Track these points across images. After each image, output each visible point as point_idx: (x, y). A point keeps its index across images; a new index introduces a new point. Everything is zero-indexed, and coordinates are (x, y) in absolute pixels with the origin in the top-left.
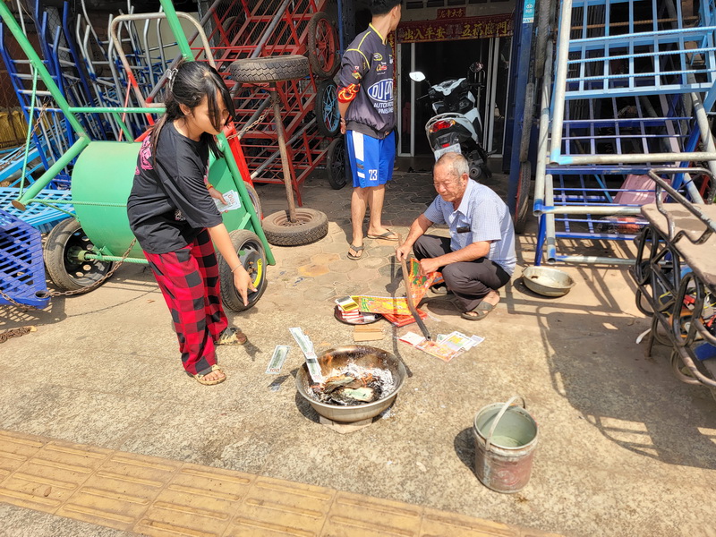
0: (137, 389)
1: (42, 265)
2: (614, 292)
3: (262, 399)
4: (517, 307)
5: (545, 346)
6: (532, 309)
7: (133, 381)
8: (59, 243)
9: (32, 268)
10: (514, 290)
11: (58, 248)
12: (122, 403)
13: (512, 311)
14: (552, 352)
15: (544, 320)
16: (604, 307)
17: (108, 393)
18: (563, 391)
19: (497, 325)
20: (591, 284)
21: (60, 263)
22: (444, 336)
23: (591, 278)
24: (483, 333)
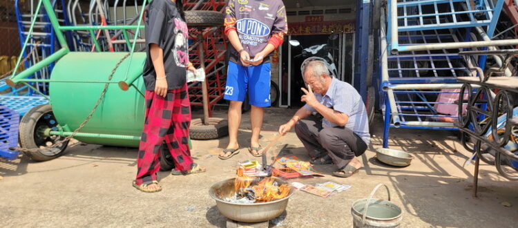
0: (79, 210)
1: (17, 133)
2: (442, 166)
3: (180, 216)
4: (373, 172)
5: (397, 191)
6: (385, 173)
7: (76, 205)
8: (33, 119)
9: (9, 134)
10: (369, 163)
11: (31, 122)
12: (65, 217)
13: (369, 173)
14: (402, 194)
15: (394, 179)
16: (436, 173)
17: (55, 212)
18: (415, 213)
19: (360, 180)
20: (425, 162)
21: (30, 132)
22: (320, 185)
23: (424, 158)
24: (350, 184)
